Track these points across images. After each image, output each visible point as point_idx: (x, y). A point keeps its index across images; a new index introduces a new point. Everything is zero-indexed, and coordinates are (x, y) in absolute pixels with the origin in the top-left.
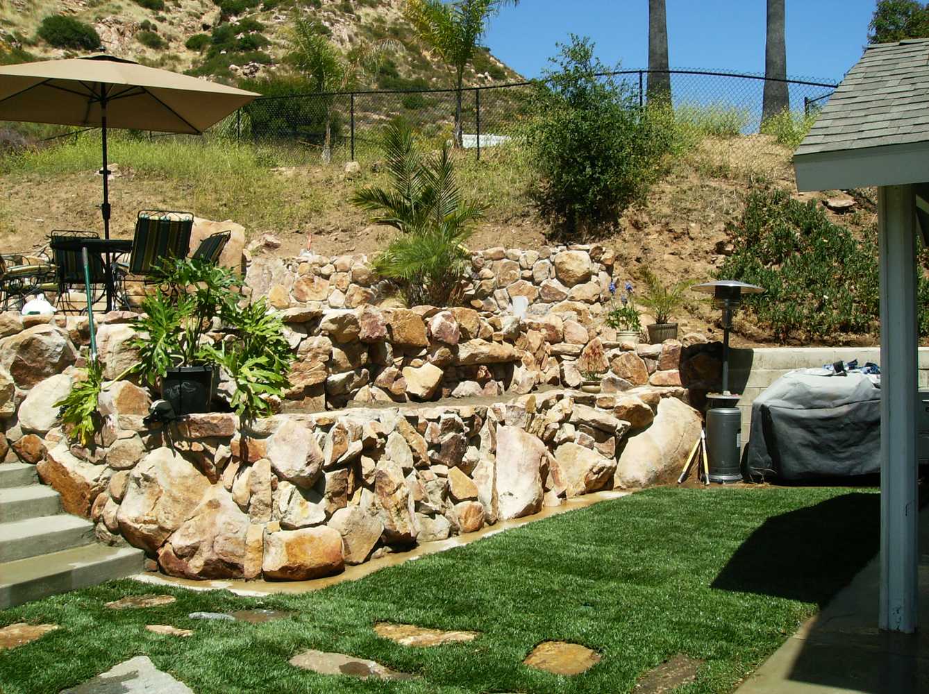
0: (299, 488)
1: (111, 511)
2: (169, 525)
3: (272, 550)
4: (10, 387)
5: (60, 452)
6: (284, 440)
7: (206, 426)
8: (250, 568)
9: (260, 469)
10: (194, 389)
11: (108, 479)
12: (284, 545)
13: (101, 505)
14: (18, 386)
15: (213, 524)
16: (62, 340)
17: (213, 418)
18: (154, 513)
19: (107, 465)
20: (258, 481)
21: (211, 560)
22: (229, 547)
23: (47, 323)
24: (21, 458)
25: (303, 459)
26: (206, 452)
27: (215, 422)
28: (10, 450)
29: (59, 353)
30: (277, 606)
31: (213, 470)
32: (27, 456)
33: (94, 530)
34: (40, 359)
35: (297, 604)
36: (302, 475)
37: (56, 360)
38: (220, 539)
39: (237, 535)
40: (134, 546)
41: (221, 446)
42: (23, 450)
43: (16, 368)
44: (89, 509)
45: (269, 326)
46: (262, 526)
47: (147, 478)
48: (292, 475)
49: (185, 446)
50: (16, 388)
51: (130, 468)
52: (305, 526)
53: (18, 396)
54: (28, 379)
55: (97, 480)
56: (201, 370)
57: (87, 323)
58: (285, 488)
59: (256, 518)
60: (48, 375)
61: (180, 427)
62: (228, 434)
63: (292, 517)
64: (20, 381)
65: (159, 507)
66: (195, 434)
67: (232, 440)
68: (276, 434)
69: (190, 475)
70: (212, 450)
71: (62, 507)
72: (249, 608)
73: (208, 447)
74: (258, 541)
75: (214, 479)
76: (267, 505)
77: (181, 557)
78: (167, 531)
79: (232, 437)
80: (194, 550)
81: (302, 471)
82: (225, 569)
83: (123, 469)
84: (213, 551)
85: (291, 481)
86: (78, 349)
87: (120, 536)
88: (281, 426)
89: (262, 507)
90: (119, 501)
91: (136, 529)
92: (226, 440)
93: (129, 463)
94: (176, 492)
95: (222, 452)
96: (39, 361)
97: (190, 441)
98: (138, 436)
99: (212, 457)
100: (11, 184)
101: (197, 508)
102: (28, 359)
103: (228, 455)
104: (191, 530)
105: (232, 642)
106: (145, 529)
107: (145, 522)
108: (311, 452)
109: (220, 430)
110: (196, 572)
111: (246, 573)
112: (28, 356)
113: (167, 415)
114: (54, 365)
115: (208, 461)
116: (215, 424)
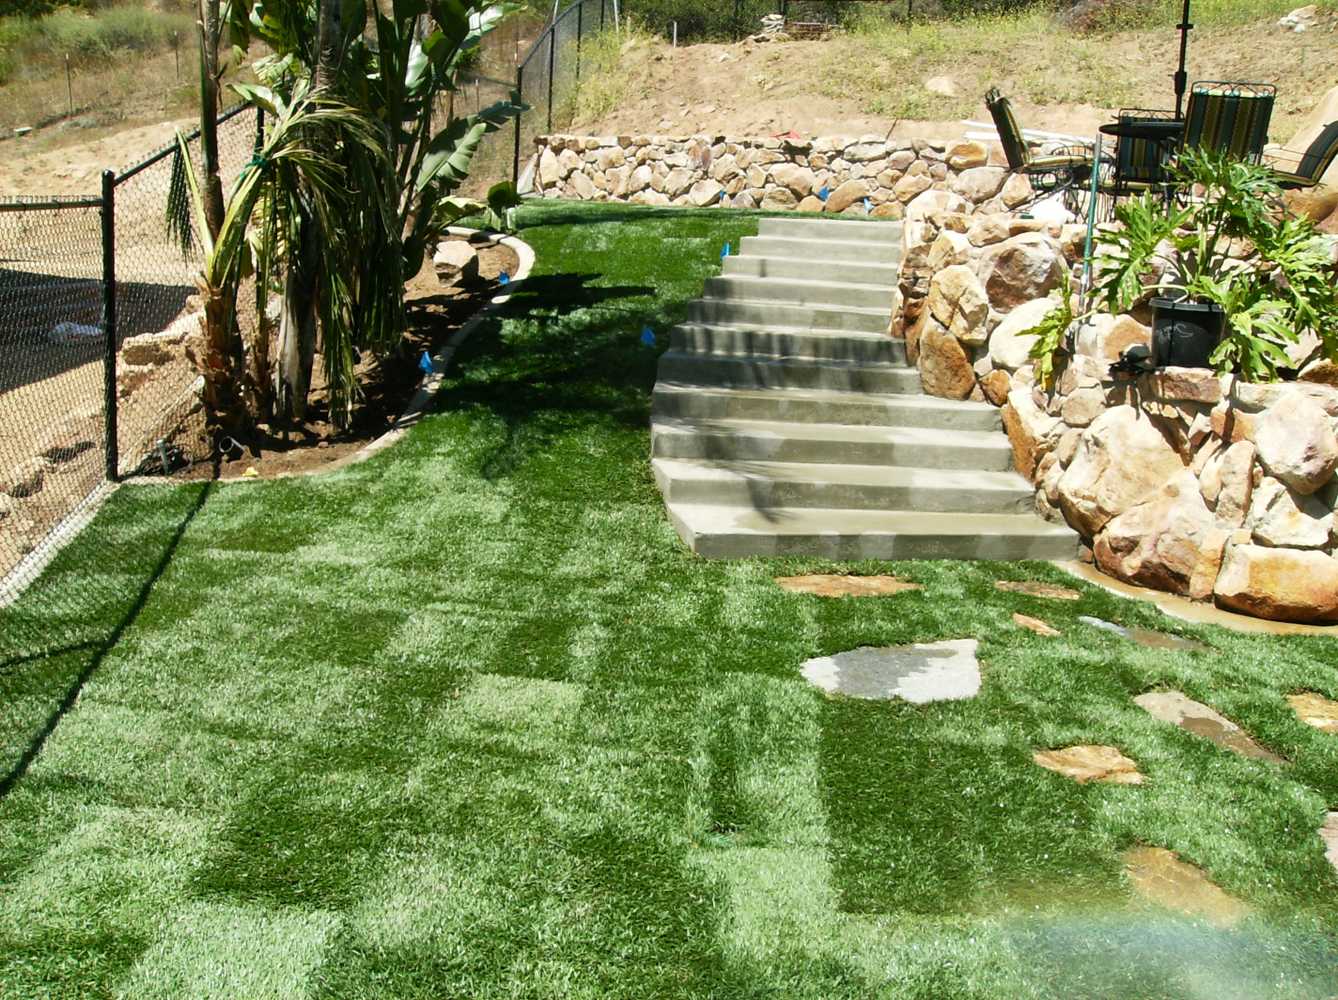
0: (1290, 489)
1: (1053, 477)
2: (1109, 507)
3: (1232, 567)
4: (983, 309)
5: (1022, 396)
6: (1281, 419)
7: (1182, 385)
8: (1197, 585)
9: (1239, 454)
10: (1191, 335)
11: (1060, 436)
12: (1248, 564)
13: (1046, 468)
14: (994, 307)
15: (1163, 517)
16: (1051, 255)
17: (1193, 376)
18: (1095, 488)
19: (1061, 419)
20: (1231, 470)
21: (1150, 562)
22: (1178, 551)
23: (1038, 231)
24: (987, 398)
25: (1300, 451)
26: (1180, 419)
27: (1195, 381)
28: (977, 386)
29: (1045, 272)
30: (1195, 637)
31: (1187, 446)
32: (992, 395)
33: (1034, 497)
34: (1022, 276)
35: (1224, 642)
36: (1296, 473)
37: (1041, 280)
38: (1168, 539)
39: (1193, 537)
40: (1071, 526)
41: (1199, 415)
42: (990, 387)
43: (993, 284)
44: (1034, 471)
45: (1301, 255)
46: (1227, 533)
47: (1097, 443)
48: (1281, 470)
49: (1155, 408)
50: (991, 310)
51: (1086, 426)
52: (1290, 546)
53: (991, 321)
54: (1006, 300)
55: (1045, 436)
56: (1205, 309)
57: (1085, 234)
58: (1269, 487)
59: (1222, 520)
60: (1030, 298)
61: (1151, 382)
62: (1211, 400)
63: (1270, 529)
64: (995, 301)
65: (1102, 481)
66: (1169, 394)
67: (1214, 410)
68: (1272, 409)
69: (1156, 448)
70: (1188, 419)
71: (1010, 463)
72: (1163, 630)
73: (1184, 415)
74: (1215, 551)
75: (1187, 460)
76: (1238, 506)
77: (1115, 550)
78: (1107, 514)
79: (1215, 404)
80: (1132, 545)
81: (1297, 467)
82: (1167, 579)
83: (1077, 426)
84: (1155, 552)
85: (1280, 478)
86: (1071, 267)
87: (1059, 510)
88: (1281, 400)
89: (1231, 507)
90: (1065, 466)
91: (1073, 504)
92: (1206, 408)
93: (1084, 420)
94: (1129, 467)
95: (1199, 423)
96: (1021, 280)
97: (1163, 402)
98: (1100, 387)
99: (1187, 428)
100: (1159, 42)
101: (1153, 492)
102: (1007, 275)
103: (1207, 430)
104: (1136, 519)
105: (1084, 654)
106: (1084, 506)
107: (1084, 497)
108: (1313, 443)
109: (1200, 393)
110: (1130, 573)
111: (1191, 590)
112: (1007, 271)
113: (1140, 365)
114: (1038, 286)
115: (1182, 433)
116: (1195, 385)
